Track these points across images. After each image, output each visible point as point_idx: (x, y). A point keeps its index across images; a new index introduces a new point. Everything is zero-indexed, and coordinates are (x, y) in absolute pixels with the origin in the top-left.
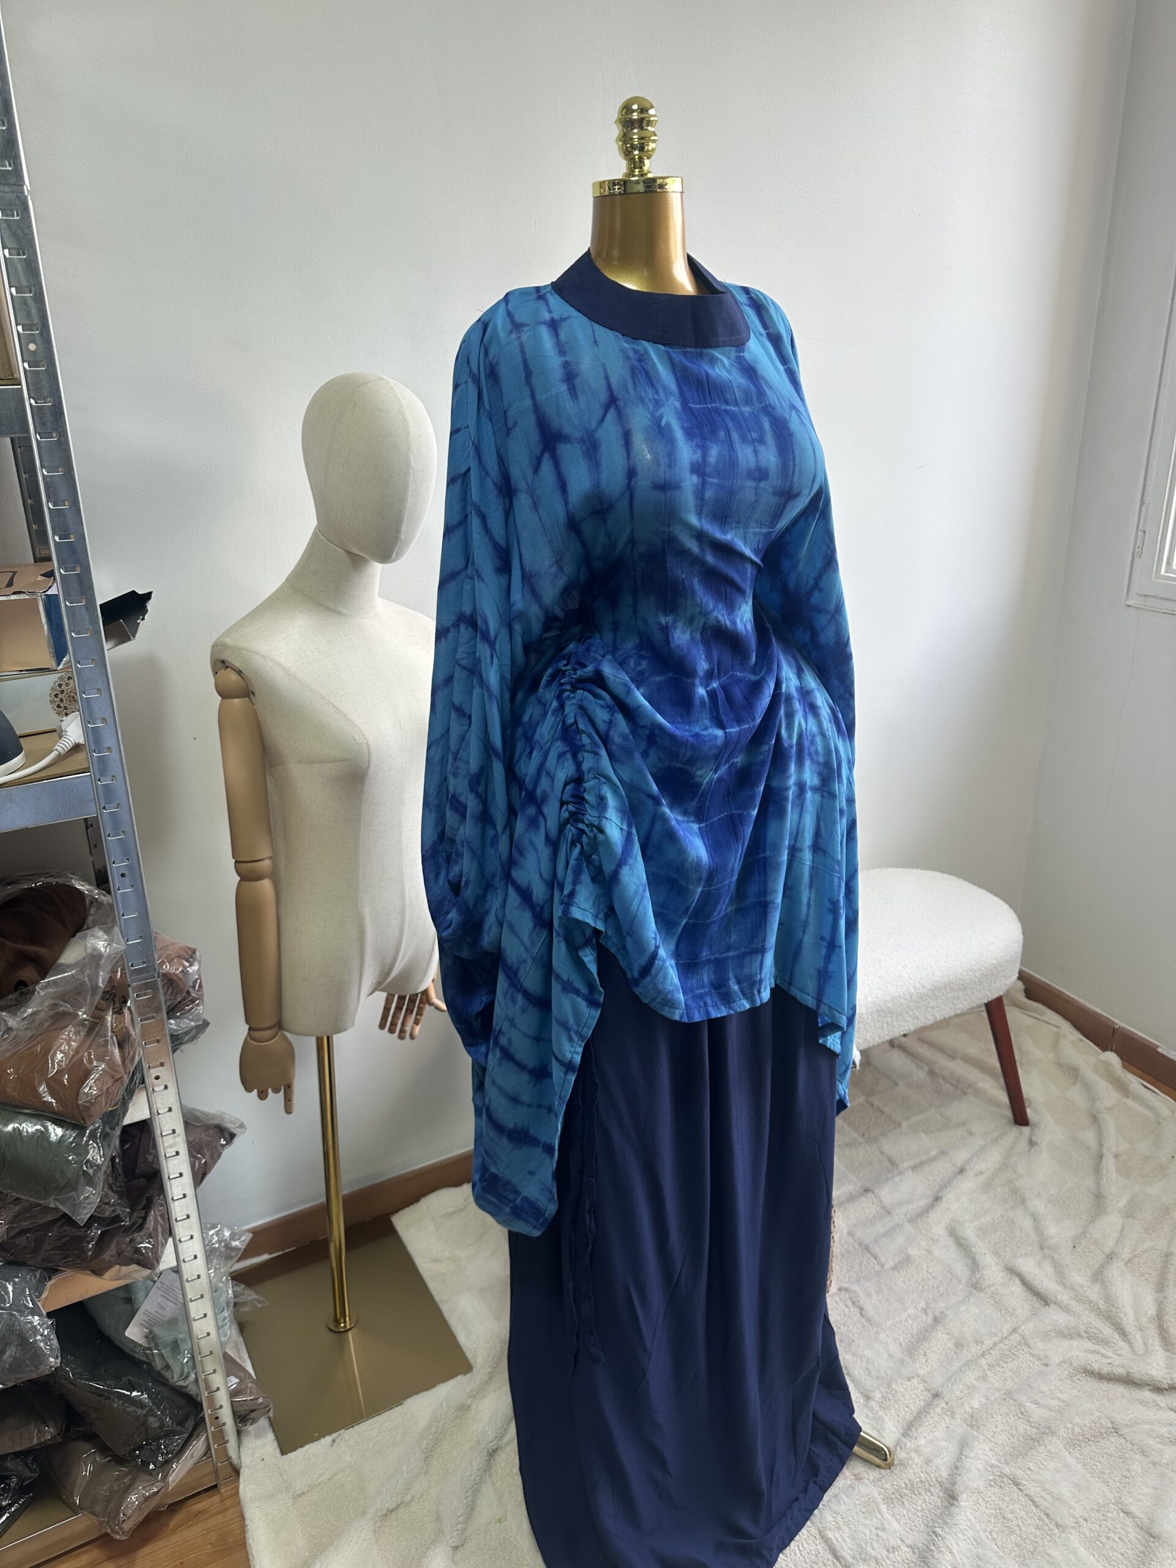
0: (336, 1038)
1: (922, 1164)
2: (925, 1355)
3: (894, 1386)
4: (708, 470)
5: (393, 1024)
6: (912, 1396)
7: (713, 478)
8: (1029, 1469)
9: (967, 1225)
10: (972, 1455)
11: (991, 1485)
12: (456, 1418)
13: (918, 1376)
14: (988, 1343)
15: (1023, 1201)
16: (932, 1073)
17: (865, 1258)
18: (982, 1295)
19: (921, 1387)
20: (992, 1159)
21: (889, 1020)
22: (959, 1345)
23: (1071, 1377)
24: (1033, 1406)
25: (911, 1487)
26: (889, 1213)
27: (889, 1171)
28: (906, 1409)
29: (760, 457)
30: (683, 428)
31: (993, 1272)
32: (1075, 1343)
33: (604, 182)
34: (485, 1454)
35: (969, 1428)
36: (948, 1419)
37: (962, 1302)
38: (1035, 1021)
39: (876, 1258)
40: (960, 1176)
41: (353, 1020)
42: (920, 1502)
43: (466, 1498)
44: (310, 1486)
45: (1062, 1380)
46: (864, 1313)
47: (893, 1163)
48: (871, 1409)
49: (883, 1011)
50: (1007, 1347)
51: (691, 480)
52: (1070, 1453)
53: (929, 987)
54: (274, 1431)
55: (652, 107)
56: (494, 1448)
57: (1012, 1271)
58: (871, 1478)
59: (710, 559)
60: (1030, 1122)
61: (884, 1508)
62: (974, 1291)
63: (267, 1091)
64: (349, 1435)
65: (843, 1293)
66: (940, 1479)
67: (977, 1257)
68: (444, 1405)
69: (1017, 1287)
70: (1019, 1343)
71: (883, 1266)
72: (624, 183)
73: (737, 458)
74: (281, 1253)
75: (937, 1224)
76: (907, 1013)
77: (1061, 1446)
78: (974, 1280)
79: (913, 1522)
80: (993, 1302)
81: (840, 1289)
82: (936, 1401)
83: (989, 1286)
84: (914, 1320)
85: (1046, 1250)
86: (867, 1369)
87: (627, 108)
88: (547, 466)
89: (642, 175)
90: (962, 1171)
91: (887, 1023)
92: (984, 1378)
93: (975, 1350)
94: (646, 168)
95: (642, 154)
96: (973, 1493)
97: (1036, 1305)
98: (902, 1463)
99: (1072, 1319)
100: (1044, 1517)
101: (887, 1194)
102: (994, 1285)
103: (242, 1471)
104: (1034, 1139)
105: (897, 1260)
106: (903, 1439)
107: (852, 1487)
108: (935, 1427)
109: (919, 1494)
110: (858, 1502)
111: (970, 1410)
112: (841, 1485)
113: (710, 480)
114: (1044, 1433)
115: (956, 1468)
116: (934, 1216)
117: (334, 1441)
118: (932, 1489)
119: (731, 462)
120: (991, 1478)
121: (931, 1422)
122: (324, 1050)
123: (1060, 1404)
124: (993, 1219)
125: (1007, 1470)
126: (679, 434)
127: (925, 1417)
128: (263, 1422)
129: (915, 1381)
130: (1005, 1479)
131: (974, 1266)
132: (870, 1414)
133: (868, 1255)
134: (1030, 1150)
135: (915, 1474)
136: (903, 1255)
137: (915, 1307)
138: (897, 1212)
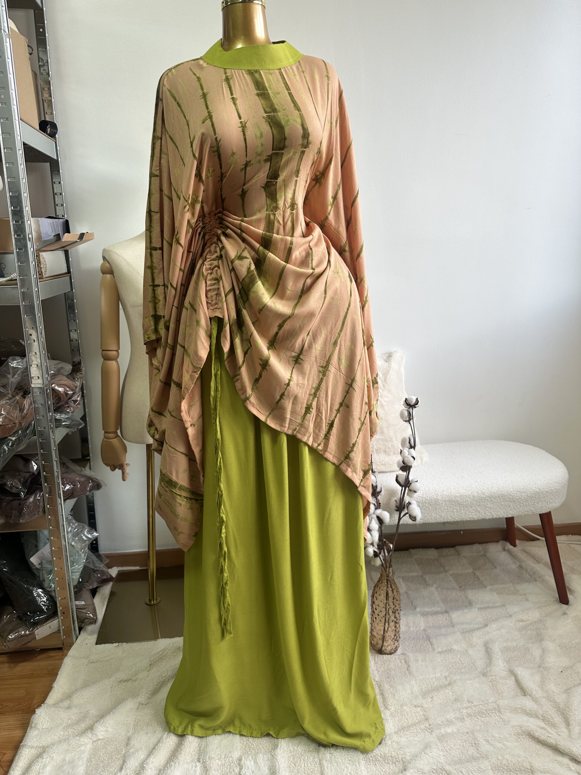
1: (487, 608)
2: (432, 698)
6: (413, 715)
9: (497, 643)
10: (429, 753)
13: (422, 707)
15: (542, 640)
17: (426, 643)
18: (486, 679)
19: (421, 713)
20: (534, 615)
22: (456, 700)
23: (518, 734)
24: (484, 742)
26: (453, 626)
27: (465, 606)
28: (405, 720)
31: (500, 669)
32: (531, 720)
36: (426, 733)
37: (471, 679)
39: (432, 645)
40: (506, 618)
43: (157, 685)
44: (98, 660)
45: (511, 735)
46: (409, 668)
47: (470, 603)
53: (487, 495)
54: (97, 633)
57: (512, 673)
60: (569, 603)
62: (482, 676)
63: (115, 467)
64: (125, 646)
67: (493, 660)
69: (511, 682)
70: (495, 709)
71: (434, 650)
75: (478, 639)
77: (490, 768)
78: (485, 671)
80: (491, 685)
81: (401, 654)
82: (425, 722)
83: (492, 676)
84: (437, 680)
85: (541, 668)
90: (509, 616)
92: (461, 719)
97: (518, 694)
99: (536, 706)
101: (457, 616)
102: (496, 676)
104: (567, 611)
105: (444, 649)
106: (395, 733)
108: (416, 734)
109: (388, 763)
111: (444, 733)
114: (483, 757)
115: (415, 756)
116: (478, 633)
117: (118, 645)
118: (397, 763)
120: (435, 768)
121: (415, 731)
124: (517, 645)
125: (447, 768)
127: (413, 727)
129: (419, 709)
131: (490, 663)
134: (561, 617)
136: (449, 648)
137: (441, 674)
138: (459, 627)
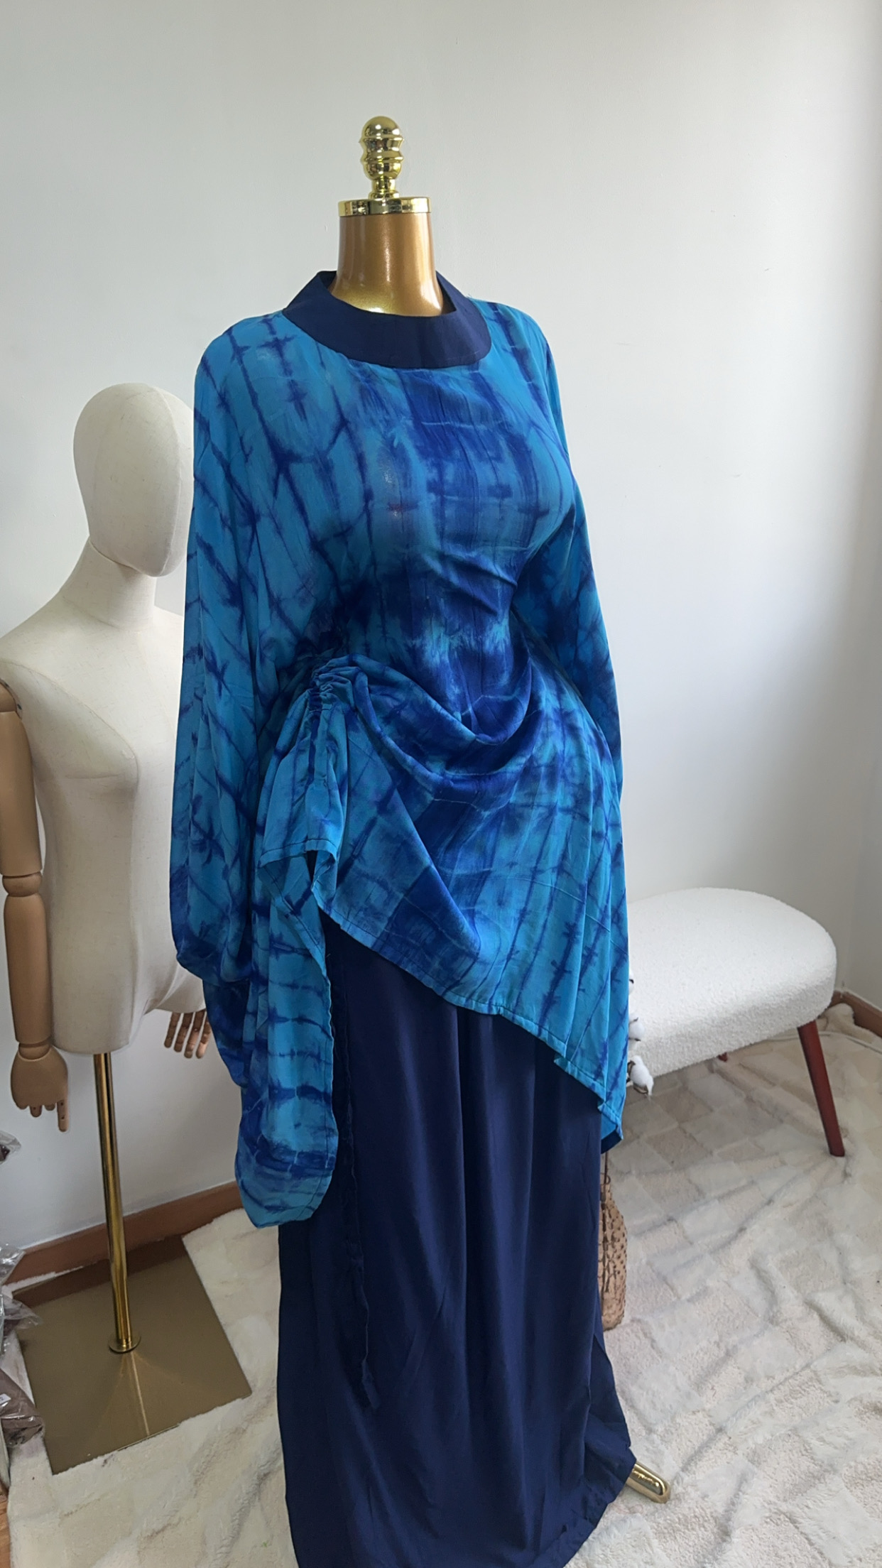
0: (114, 1057)
1: (730, 1194)
2: (713, 1389)
3: (678, 1420)
4: (446, 488)
5: (179, 1042)
6: (694, 1429)
7: (453, 495)
8: (807, 1507)
9: (770, 1257)
10: (749, 1491)
11: (767, 1522)
12: (229, 1442)
13: (704, 1410)
14: (779, 1377)
15: (831, 1233)
16: (749, 1100)
17: (662, 1289)
18: (777, 1328)
19: (706, 1421)
20: (804, 1189)
21: (690, 1045)
22: (749, 1380)
23: (860, 1414)
24: (818, 1443)
25: (685, 1522)
26: (691, 1243)
27: (695, 1201)
28: (688, 1443)
29: (499, 474)
30: (417, 447)
31: (791, 1303)
32: (868, 1380)
33: (349, 202)
34: (255, 1478)
35: (750, 1464)
36: (730, 1454)
37: (756, 1336)
38: (863, 1048)
39: (672, 1289)
40: (767, 1208)
41: (127, 1039)
42: (693, 1537)
43: (233, 1521)
44: (78, 1505)
45: (850, 1417)
46: (654, 1344)
47: (700, 1191)
48: (653, 1442)
49: (683, 1036)
50: (797, 1382)
51: (429, 498)
52: (851, 1491)
53: (732, 1012)
54: (47, 1451)
55: (396, 127)
56: (266, 1472)
57: (812, 1306)
58: (645, 1512)
59: (454, 579)
60: (846, 1153)
61: (655, 1542)
62: (770, 1326)
63: (41, 1107)
64: (121, 1457)
65: (635, 1324)
66: (715, 1515)
67: (776, 1291)
68: (219, 1428)
69: (815, 1321)
70: (811, 1379)
71: (679, 1298)
72: (368, 204)
73: (476, 475)
74: (68, 1271)
75: (739, 1255)
76: (709, 1038)
77: (843, 1484)
78: (771, 1314)
79: (683, 1557)
80: (789, 1337)
81: (633, 1321)
82: (719, 1436)
83: (786, 1320)
84: (706, 1353)
85: (848, 1284)
86: (652, 1402)
87: (370, 128)
88: (283, 487)
89: (387, 196)
90: (770, 1202)
91: (688, 1047)
92: (771, 1413)
93: (765, 1384)
94: (392, 188)
95: (387, 174)
96: (747, 1530)
97: (833, 1341)
98: (678, 1498)
99: (867, 1355)
100: (818, 1556)
101: (691, 1223)
102: (791, 1319)
103: (10, 1490)
104: (848, 1170)
105: (694, 1292)
106: (681, 1473)
107: (624, 1520)
108: (716, 1462)
109: (693, 1529)
110: (628, 1536)
111: (754, 1446)
112: (614, 1519)
113: (449, 497)
114: (826, 1471)
115: (732, 1505)
116: (736, 1248)
117: (105, 1461)
118: (706, 1524)
119: (470, 480)
120: (767, 1515)
121: (712, 1456)
122: (102, 1067)
123: (846, 1442)
124: (797, 1252)
125: (784, 1507)
126: (412, 454)
127: (706, 1451)
128: (37, 1441)
129: (700, 1415)
130: (782, 1517)
131: (773, 1297)
132: (651, 1448)
133: (665, 1286)
134: (843, 1182)
135: (689, 1508)
136: (701, 1288)
137: (708, 1340)
138: (700, 1242)
